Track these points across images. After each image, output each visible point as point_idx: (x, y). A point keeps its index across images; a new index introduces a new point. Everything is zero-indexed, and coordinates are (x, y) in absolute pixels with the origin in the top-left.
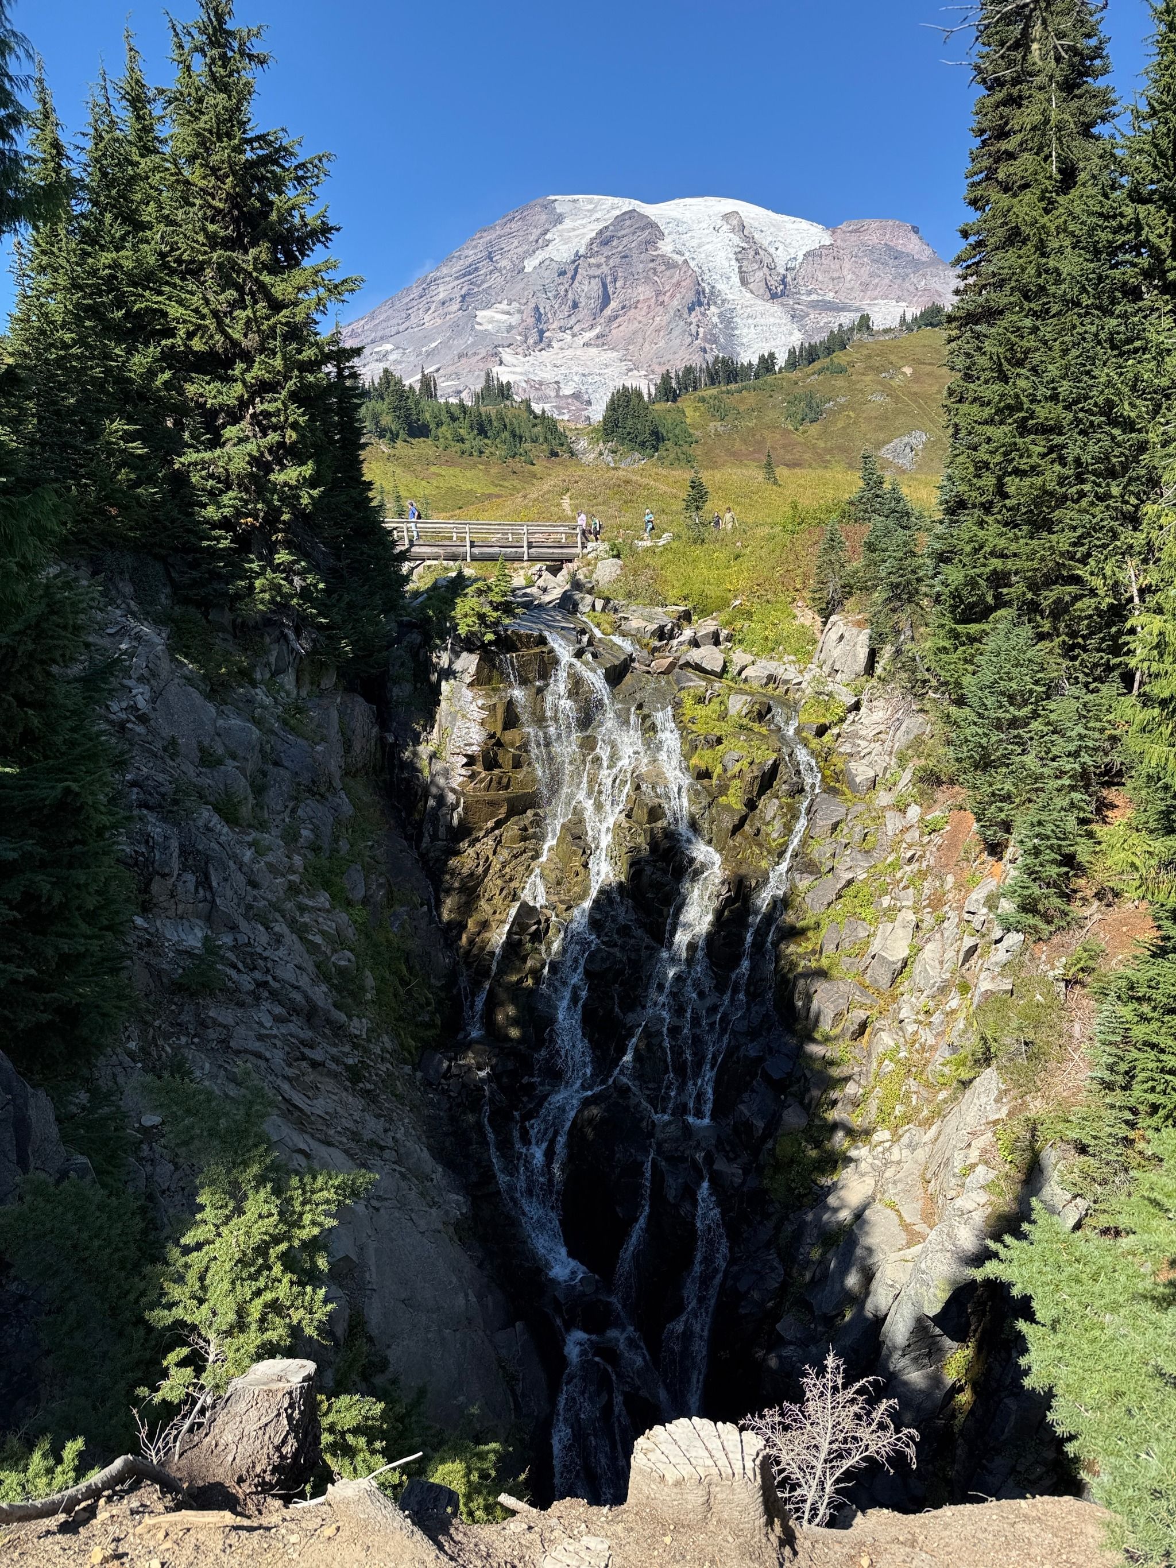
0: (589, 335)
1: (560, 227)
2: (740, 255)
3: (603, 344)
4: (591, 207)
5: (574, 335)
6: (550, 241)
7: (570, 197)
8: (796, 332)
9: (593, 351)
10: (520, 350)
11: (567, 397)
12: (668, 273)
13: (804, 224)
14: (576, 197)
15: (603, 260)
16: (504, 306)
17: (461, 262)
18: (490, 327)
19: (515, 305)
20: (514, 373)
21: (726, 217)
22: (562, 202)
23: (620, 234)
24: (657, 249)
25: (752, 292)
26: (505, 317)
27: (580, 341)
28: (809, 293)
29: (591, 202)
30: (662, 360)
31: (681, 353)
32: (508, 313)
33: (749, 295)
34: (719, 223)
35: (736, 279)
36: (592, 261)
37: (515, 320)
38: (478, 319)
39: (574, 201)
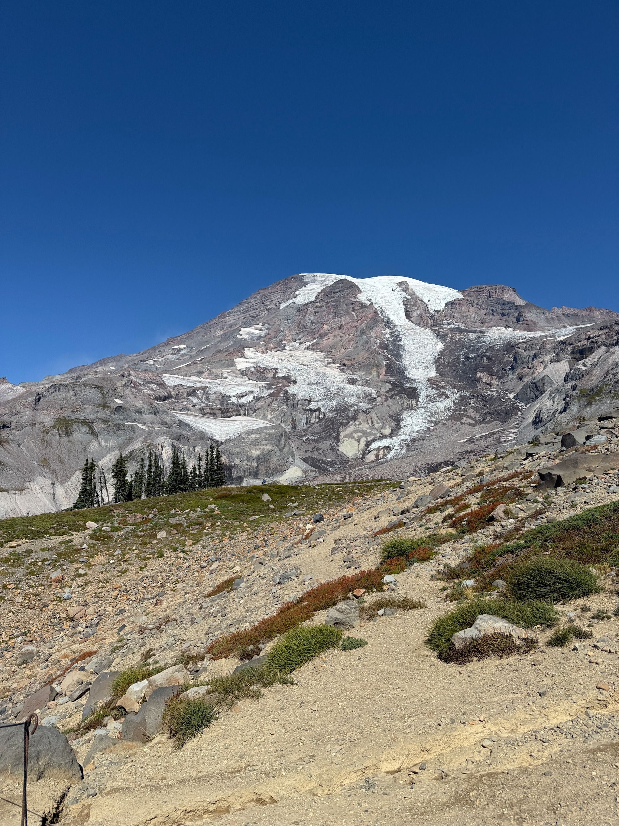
0: (309, 344)
1: (304, 288)
2: (406, 303)
3: (317, 349)
4: (323, 279)
5: (300, 344)
6: (297, 295)
7: (312, 274)
8: (440, 343)
9: (310, 352)
10: (260, 350)
11: (279, 378)
12: (361, 311)
13: (446, 289)
14: (315, 274)
15: (324, 304)
16: (260, 326)
17: (246, 305)
18: (247, 337)
19: (267, 325)
20: (248, 362)
21: (400, 284)
22: (307, 276)
23: (335, 291)
24: (356, 298)
25: (413, 322)
26: (258, 332)
27: (303, 346)
28: (449, 324)
29: (323, 277)
30: (350, 358)
31: (362, 354)
32: (261, 330)
33: (411, 323)
34: (395, 287)
35: (402, 314)
36: (318, 304)
37: (263, 333)
38: (241, 333)
39: (314, 276)
